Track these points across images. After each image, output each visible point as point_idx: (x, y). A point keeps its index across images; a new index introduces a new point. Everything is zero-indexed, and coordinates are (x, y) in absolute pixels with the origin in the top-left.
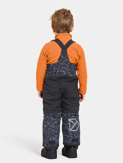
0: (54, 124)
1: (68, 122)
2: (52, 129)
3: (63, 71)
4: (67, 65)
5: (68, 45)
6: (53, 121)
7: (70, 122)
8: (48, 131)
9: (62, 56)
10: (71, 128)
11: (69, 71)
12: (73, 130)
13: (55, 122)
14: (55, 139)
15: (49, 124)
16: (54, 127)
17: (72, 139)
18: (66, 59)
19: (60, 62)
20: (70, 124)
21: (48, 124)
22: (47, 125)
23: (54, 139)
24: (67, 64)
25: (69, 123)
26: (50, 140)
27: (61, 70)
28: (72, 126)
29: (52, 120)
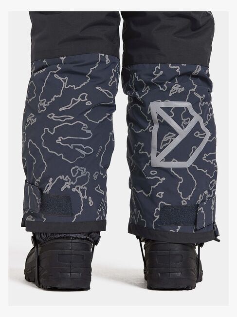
0: (71, 106)
1: (150, 116)
2: (60, 133)
6: (70, 94)
7: (159, 117)
8: (40, 145)
10: (160, 150)
12: (168, 158)
13: (79, 99)
14: (72, 186)
15: (44, 105)
16: (71, 121)
17: (163, 207)
20: (155, 130)
21: (42, 108)
22: (36, 114)
23: (67, 185)
25: (152, 124)
26: (47, 190)
28: (165, 139)
29: (64, 86)
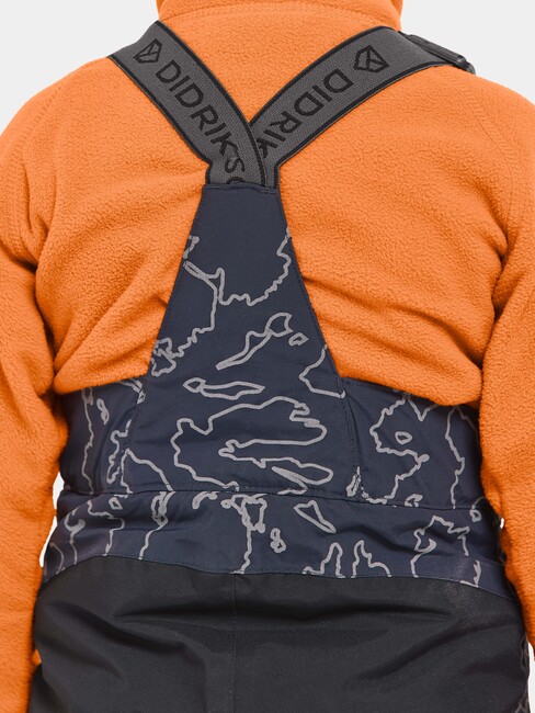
3: (227, 504)
4: (300, 413)
5: (307, 105)
9: (213, 279)
11: (331, 497)
18: (278, 326)
19: (190, 367)
24: (301, 393)
27: (209, 487)
